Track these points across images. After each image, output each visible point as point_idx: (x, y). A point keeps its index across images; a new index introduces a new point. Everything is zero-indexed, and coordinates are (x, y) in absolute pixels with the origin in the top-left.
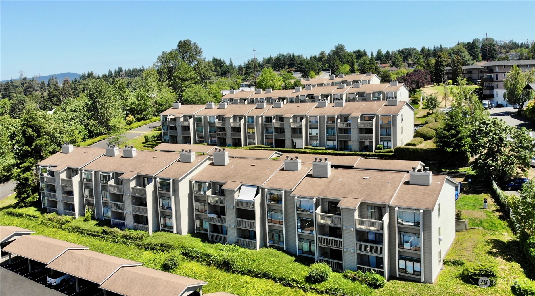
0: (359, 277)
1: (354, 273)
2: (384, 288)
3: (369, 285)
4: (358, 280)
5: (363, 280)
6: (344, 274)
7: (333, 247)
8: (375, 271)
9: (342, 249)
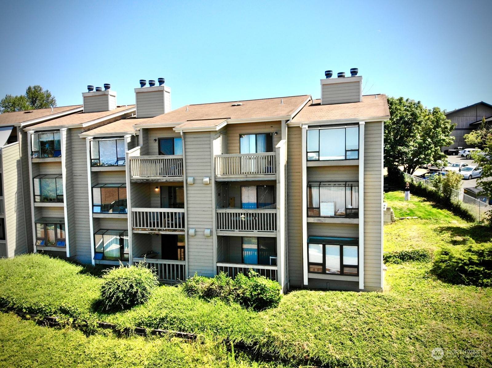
0: (221, 287)
1: (210, 281)
2: (280, 308)
3: (245, 302)
4: (217, 296)
5: (230, 294)
6: (187, 285)
7: (166, 230)
8: (258, 271)
9: (183, 231)
